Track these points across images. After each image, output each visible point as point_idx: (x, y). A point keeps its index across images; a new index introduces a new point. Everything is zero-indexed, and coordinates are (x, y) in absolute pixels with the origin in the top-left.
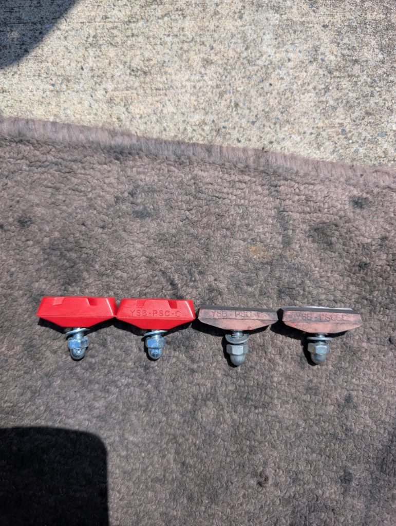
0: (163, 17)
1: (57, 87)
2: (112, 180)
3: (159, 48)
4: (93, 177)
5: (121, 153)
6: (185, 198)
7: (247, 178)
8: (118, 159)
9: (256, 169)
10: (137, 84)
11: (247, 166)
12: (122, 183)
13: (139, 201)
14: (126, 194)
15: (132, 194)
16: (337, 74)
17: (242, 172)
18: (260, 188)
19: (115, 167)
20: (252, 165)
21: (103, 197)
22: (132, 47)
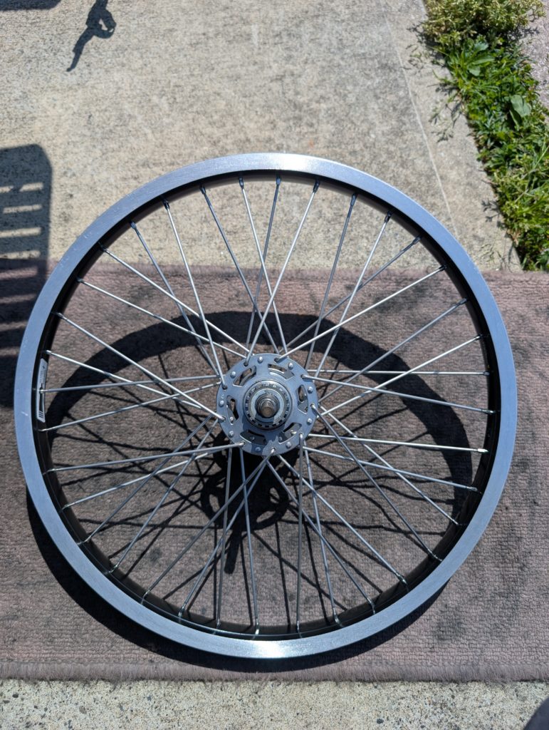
0: (239, 204)
1: (190, 244)
2: (225, 290)
3: (240, 220)
4: (216, 290)
5: (229, 276)
6: (264, 296)
7: (293, 283)
8: (227, 279)
9: (297, 278)
10: (231, 239)
11: (292, 277)
12: (231, 291)
13: (241, 298)
14: (234, 296)
15: (237, 296)
16: (332, 223)
17: (290, 280)
18: (300, 287)
19: (226, 283)
20: (295, 276)
21: (222, 299)
22: (226, 220)
